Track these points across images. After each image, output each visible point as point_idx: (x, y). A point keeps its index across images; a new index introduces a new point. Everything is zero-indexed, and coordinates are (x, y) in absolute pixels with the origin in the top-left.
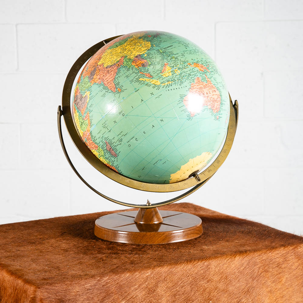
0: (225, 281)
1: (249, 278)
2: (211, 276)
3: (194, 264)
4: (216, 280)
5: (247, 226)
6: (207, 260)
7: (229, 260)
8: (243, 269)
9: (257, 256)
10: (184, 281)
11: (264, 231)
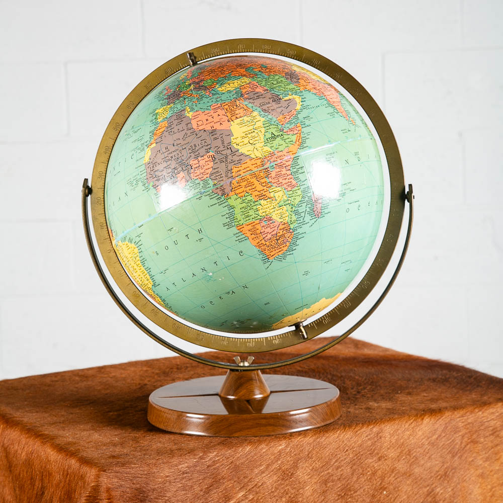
0: (406, 458)
1: (446, 453)
2: (383, 450)
3: (355, 430)
4: (393, 457)
5: (441, 371)
6: (377, 423)
7: (413, 423)
8: (437, 439)
9: (459, 417)
10: (340, 458)
11: (470, 377)
